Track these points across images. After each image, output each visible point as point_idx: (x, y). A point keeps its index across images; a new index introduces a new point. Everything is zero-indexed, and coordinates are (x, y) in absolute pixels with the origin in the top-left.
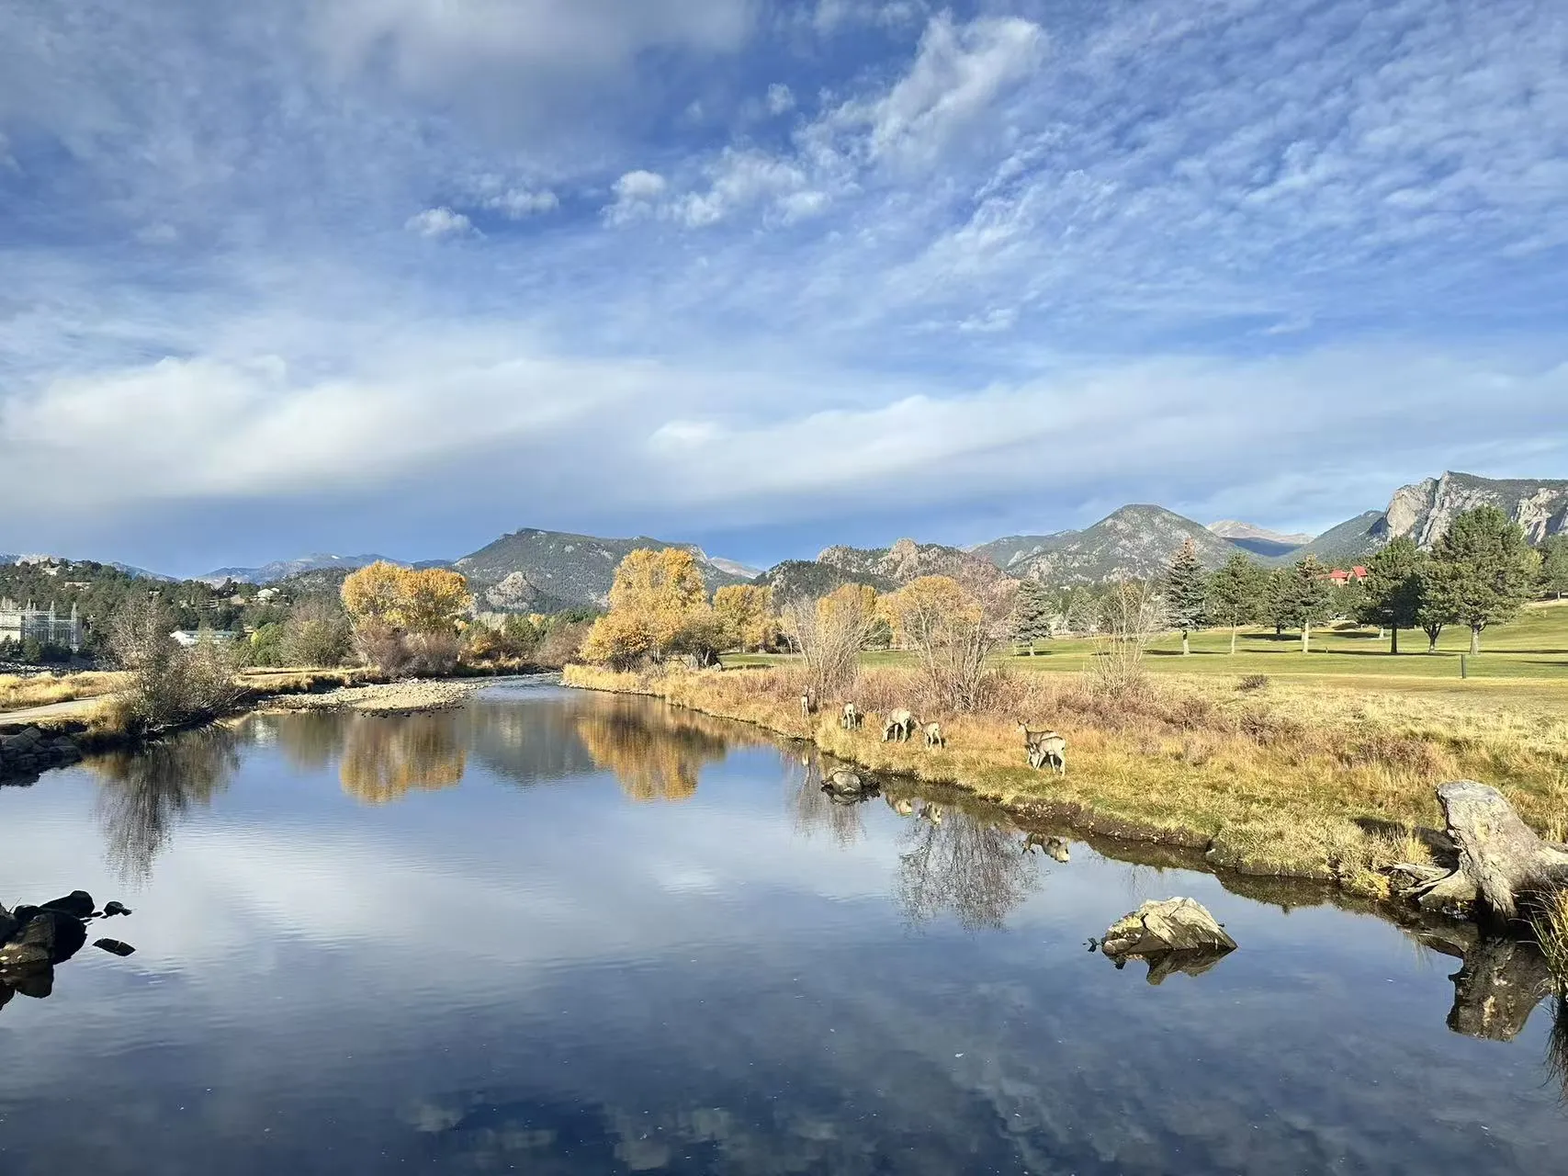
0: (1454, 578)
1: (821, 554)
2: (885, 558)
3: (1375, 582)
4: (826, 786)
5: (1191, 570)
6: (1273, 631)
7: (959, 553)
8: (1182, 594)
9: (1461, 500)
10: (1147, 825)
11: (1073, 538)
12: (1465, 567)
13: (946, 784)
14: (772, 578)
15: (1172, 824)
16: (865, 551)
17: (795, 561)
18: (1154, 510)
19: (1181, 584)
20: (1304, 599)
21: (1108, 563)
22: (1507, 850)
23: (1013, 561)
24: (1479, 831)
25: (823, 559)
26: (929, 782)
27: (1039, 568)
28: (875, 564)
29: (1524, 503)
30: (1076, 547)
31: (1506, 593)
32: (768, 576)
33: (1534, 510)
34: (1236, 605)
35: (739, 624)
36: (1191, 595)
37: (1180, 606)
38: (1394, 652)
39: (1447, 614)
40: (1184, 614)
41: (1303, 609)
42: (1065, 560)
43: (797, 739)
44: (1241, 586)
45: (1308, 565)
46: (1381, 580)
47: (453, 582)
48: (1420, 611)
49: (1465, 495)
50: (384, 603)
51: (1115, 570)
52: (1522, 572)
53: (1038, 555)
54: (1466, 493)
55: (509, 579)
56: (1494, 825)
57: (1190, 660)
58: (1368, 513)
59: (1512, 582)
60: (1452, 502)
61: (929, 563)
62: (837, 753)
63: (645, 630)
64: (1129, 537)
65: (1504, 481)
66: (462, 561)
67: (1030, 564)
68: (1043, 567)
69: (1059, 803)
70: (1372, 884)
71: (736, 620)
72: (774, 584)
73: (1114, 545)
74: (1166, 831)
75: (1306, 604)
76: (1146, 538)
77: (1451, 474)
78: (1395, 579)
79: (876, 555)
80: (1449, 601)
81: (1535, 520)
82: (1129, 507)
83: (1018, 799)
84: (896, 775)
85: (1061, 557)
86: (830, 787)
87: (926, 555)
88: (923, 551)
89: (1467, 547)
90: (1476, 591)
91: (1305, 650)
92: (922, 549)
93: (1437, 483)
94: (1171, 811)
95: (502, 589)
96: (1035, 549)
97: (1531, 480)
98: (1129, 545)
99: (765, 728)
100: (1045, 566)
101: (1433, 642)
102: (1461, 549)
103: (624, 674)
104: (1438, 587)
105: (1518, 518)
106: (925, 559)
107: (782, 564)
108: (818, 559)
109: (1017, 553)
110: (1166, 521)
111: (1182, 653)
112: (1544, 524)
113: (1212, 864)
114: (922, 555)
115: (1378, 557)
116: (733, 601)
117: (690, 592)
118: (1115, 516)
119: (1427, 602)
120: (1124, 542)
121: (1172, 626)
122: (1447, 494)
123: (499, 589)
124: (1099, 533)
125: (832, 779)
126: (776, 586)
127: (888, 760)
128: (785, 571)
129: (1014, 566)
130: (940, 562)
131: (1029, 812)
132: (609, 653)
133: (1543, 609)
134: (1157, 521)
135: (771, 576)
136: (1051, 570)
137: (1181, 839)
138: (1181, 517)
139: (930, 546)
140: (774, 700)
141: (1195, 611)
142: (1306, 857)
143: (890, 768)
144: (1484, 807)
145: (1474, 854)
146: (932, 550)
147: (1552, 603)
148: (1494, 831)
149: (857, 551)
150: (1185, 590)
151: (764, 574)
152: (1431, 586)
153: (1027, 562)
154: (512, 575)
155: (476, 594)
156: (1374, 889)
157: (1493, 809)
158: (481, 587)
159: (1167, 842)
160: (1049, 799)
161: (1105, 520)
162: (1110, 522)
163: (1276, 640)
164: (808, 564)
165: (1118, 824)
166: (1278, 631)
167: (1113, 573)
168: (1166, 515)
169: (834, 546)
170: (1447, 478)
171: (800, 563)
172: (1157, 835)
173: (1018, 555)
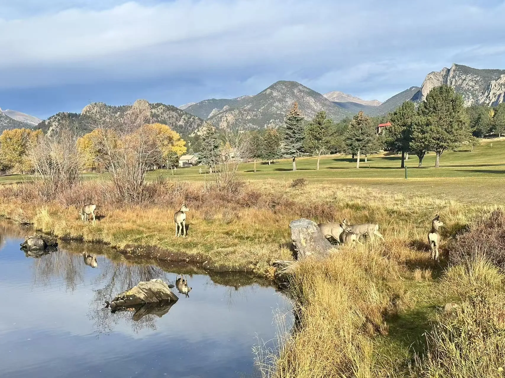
0: (427, 125)
1: (85, 109)
2: (129, 112)
3: (393, 128)
4: (24, 247)
5: (298, 120)
6: (350, 157)
7: (177, 109)
8: (292, 135)
9: (461, 81)
10: (183, 253)
11: (247, 101)
12: (433, 119)
13: (99, 242)
14: (50, 125)
15: (194, 252)
16: (115, 107)
17: (66, 113)
18: (294, 85)
19: (292, 129)
20: (357, 137)
21: (267, 117)
22: (314, 249)
23: (211, 115)
24: (303, 241)
25: (86, 112)
26: (90, 242)
27: (227, 119)
28: (121, 116)
29: (493, 83)
30: (249, 107)
31: (453, 133)
32: (47, 123)
33: (498, 87)
34: (320, 141)
35: (20, 155)
36: (297, 136)
37: (291, 142)
38: (403, 167)
39: (423, 145)
40: (293, 146)
41: (357, 143)
42: (243, 115)
43: (26, 224)
44: (323, 130)
45: (359, 118)
46: (396, 126)
48: (411, 143)
49: (463, 78)
51: (271, 121)
52: (461, 122)
53: (226, 111)
54: (463, 77)
56: (308, 238)
57: (296, 173)
58: (411, 88)
59: (456, 127)
60: (456, 81)
61: (158, 116)
62: (43, 230)
64: (280, 101)
65: (484, 70)
67: (221, 117)
68: (229, 118)
69: (149, 246)
70: (267, 271)
71: (18, 153)
72: (51, 128)
73: (271, 105)
74: (192, 255)
75: (358, 140)
76: (290, 101)
77: (456, 65)
78: (404, 126)
79: (122, 109)
80: (425, 138)
81: (498, 93)
82: (279, 83)
83: (128, 246)
84: (73, 239)
85: (240, 112)
86: (26, 247)
87: (156, 111)
89: (434, 108)
90: (438, 132)
91: (358, 167)
92: (153, 107)
93: (449, 70)
94: (196, 245)
96: (225, 107)
97: (498, 70)
98: (280, 106)
99: (9, 218)
100: (230, 118)
101: (420, 161)
102: (432, 109)
104: (420, 130)
105: (490, 91)
106: (155, 113)
107: (57, 115)
108: (81, 111)
109: (214, 110)
110: (300, 91)
111: (292, 170)
112: (503, 95)
113: (205, 269)
114: (153, 111)
115: (395, 114)
116: (15, 140)
118: (272, 87)
119: (414, 139)
120: (277, 104)
121: (287, 154)
122: (454, 77)
124: (262, 97)
125: (26, 242)
126: (53, 130)
127: (68, 231)
128: (59, 120)
129: (212, 118)
130: (165, 116)
131: (133, 252)
133: (491, 142)
134: (295, 91)
135: (49, 123)
136: (234, 121)
137: (198, 258)
138: (309, 89)
139: (158, 105)
140: (20, 202)
141: (299, 144)
142: (244, 261)
143: (69, 235)
144: (305, 230)
145: (302, 252)
146: (160, 107)
147: (496, 139)
148: (308, 241)
149: (110, 107)
150: (294, 133)
151: (44, 122)
152: (416, 130)
153: (220, 115)
156: (268, 273)
157: (309, 231)
159: (193, 261)
160: (143, 244)
161: (266, 90)
162: (269, 91)
163: (352, 162)
164: (75, 115)
165: (169, 254)
166: (353, 157)
167: (271, 123)
168: (301, 88)
169: (93, 103)
170: (454, 68)
171: (70, 115)
172: (188, 258)
173: (214, 111)
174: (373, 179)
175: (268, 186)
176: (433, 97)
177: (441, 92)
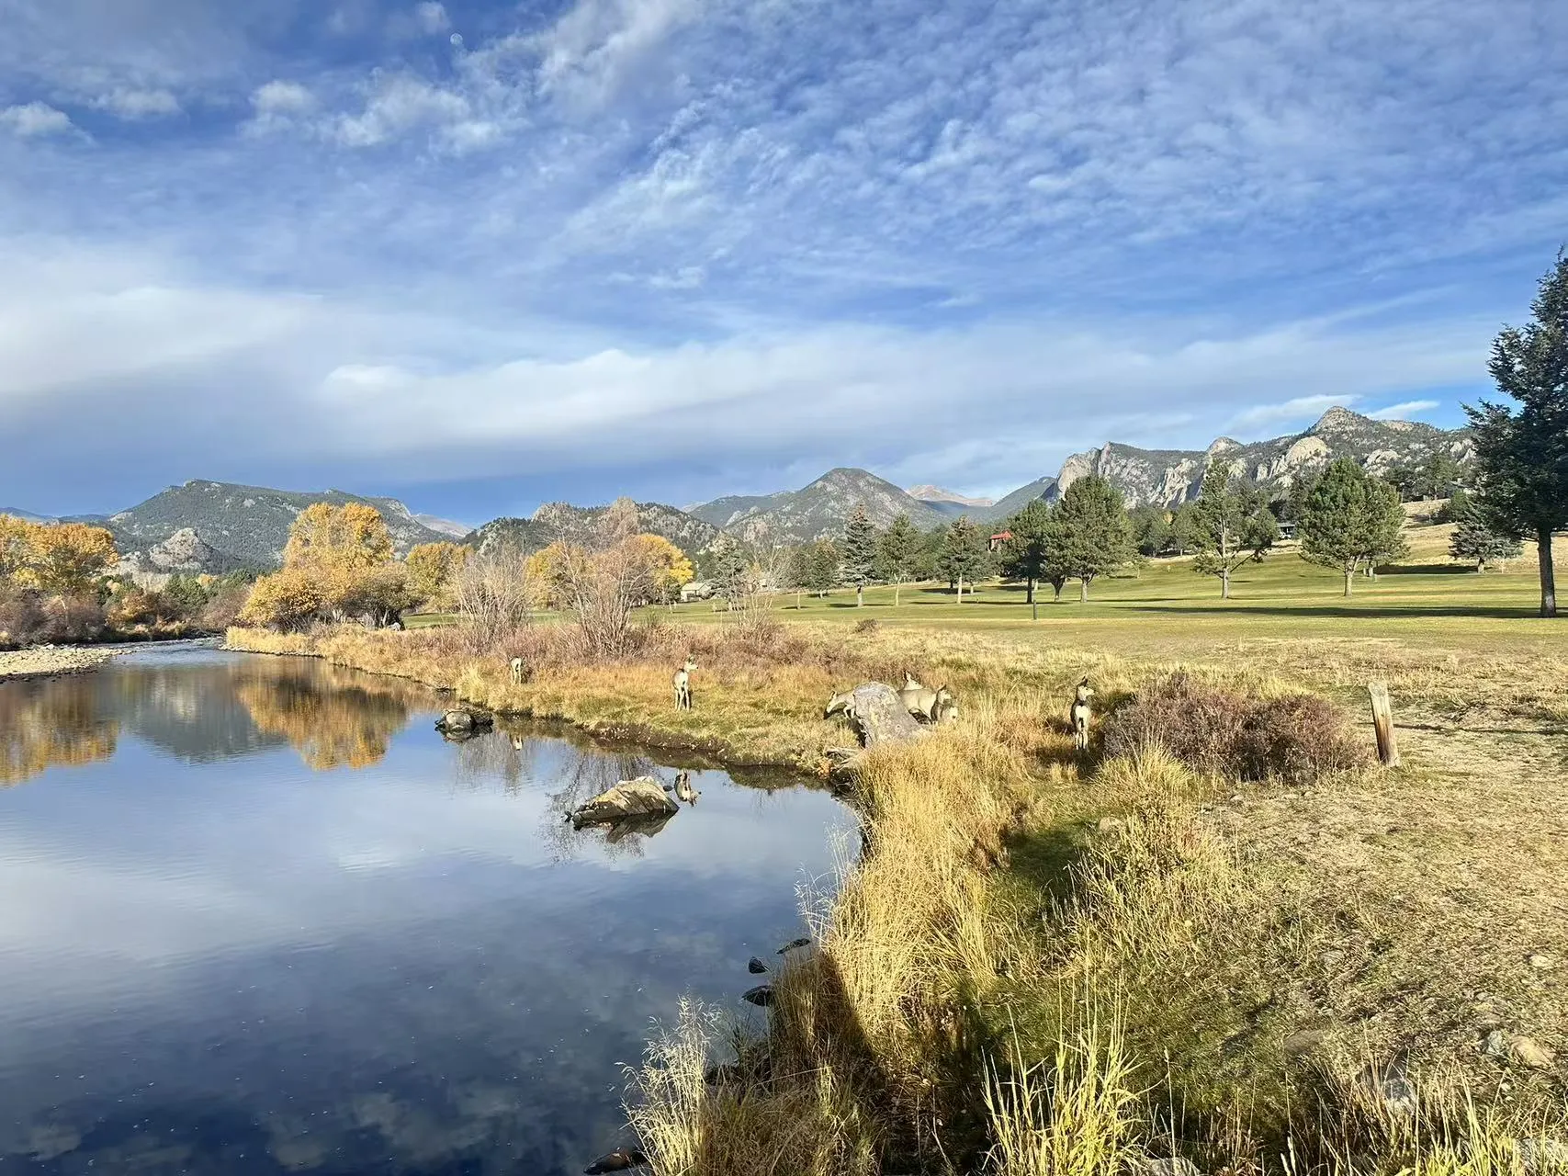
0: (1067, 536)
1: (538, 512)
2: (604, 517)
3: (1014, 541)
4: (440, 726)
5: (865, 529)
6: (947, 585)
7: (678, 512)
8: (856, 551)
9: (1119, 468)
10: (688, 736)
11: (786, 499)
12: (1077, 527)
13: (556, 718)
14: (484, 536)
15: (704, 734)
16: (584, 509)
17: (508, 519)
18: (859, 474)
19: (856, 542)
20: (957, 556)
21: (817, 524)
22: (891, 731)
23: (731, 520)
24: (874, 718)
25: (539, 518)
26: (542, 718)
27: (755, 528)
28: (593, 523)
29: (1170, 471)
30: (789, 508)
31: (1108, 550)
32: (479, 534)
33: (1177, 478)
34: (900, 562)
35: (437, 584)
36: (864, 553)
37: (855, 563)
38: (1029, 601)
39: (1061, 568)
40: (858, 569)
41: (957, 565)
42: (780, 521)
43: (444, 690)
44: (904, 544)
45: (961, 526)
46: (1018, 538)
47: (98, 538)
48: (1042, 565)
49: (1123, 464)
50: (12, 562)
51: (824, 530)
52: (1120, 531)
53: (754, 515)
54: (1123, 462)
55: (178, 536)
56: (883, 712)
57: (863, 611)
58: (1042, 479)
59: (1113, 540)
60: (1112, 470)
61: (648, 522)
62: (471, 700)
63: (314, 588)
64: (837, 499)
65: (1154, 451)
66: (119, 516)
67: (747, 523)
68: (758, 526)
69: (634, 724)
70: (817, 765)
71: (434, 579)
72: (485, 542)
73: (824, 505)
74: (701, 740)
75: (959, 560)
76: (852, 500)
77: (1111, 444)
78: (1030, 538)
79: (594, 513)
80: (1063, 556)
81: (1178, 487)
82: (836, 471)
83: (601, 725)
84: (516, 714)
85: (776, 517)
86: (443, 726)
87: (646, 515)
88: (643, 510)
89: (1078, 510)
90: (1084, 548)
91: (959, 602)
92: (641, 508)
93: (1100, 452)
94: (706, 723)
95: (169, 547)
96: (752, 509)
97: (1177, 452)
98: (838, 506)
99: (418, 682)
100: (761, 525)
101: (1058, 593)
102: (1074, 512)
103: (291, 635)
104: (1055, 545)
105: (1165, 484)
106: (645, 518)
107: (494, 521)
108: (533, 517)
109: (735, 513)
110: (870, 484)
111: (857, 605)
112: (1185, 490)
113: (722, 761)
114: (642, 514)
115: (1017, 519)
116: (429, 560)
117: (378, 550)
118: (825, 478)
119: (1047, 558)
120: (832, 503)
121: (849, 581)
122: (1107, 462)
123: (165, 548)
124: (809, 495)
125: (445, 718)
126: (488, 545)
127: (509, 701)
128: (498, 529)
129: (732, 525)
130: (660, 522)
131: (610, 734)
132: (273, 614)
133: (1168, 564)
134: (861, 484)
135: (482, 534)
136: (766, 530)
137: (710, 745)
138: (883, 481)
139: (650, 506)
140: (436, 655)
141: (867, 567)
142: (781, 749)
143: (511, 708)
144: (877, 700)
145: (873, 735)
146: (652, 509)
147: (1176, 559)
148: (882, 718)
149: (576, 509)
150: (859, 548)
151: (474, 532)
152: (1050, 544)
153: (744, 522)
154: (180, 532)
155: (138, 553)
156: (819, 768)
157: (884, 702)
158: (143, 545)
159: (702, 749)
160: (625, 722)
161: (816, 482)
162: (819, 484)
163: (949, 593)
164: (523, 522)
165: (665, 738)
166: (952, 586)
167: (823, 533)
168: (870, 480)
169: (551, 503)
170: (1108, 448)
171: (514, 521)
172: (694, 743)
173: (736, 515)
174: (983, 620)
175: (820, 632)
176: (1076, 493)
177: (1088, 486)
